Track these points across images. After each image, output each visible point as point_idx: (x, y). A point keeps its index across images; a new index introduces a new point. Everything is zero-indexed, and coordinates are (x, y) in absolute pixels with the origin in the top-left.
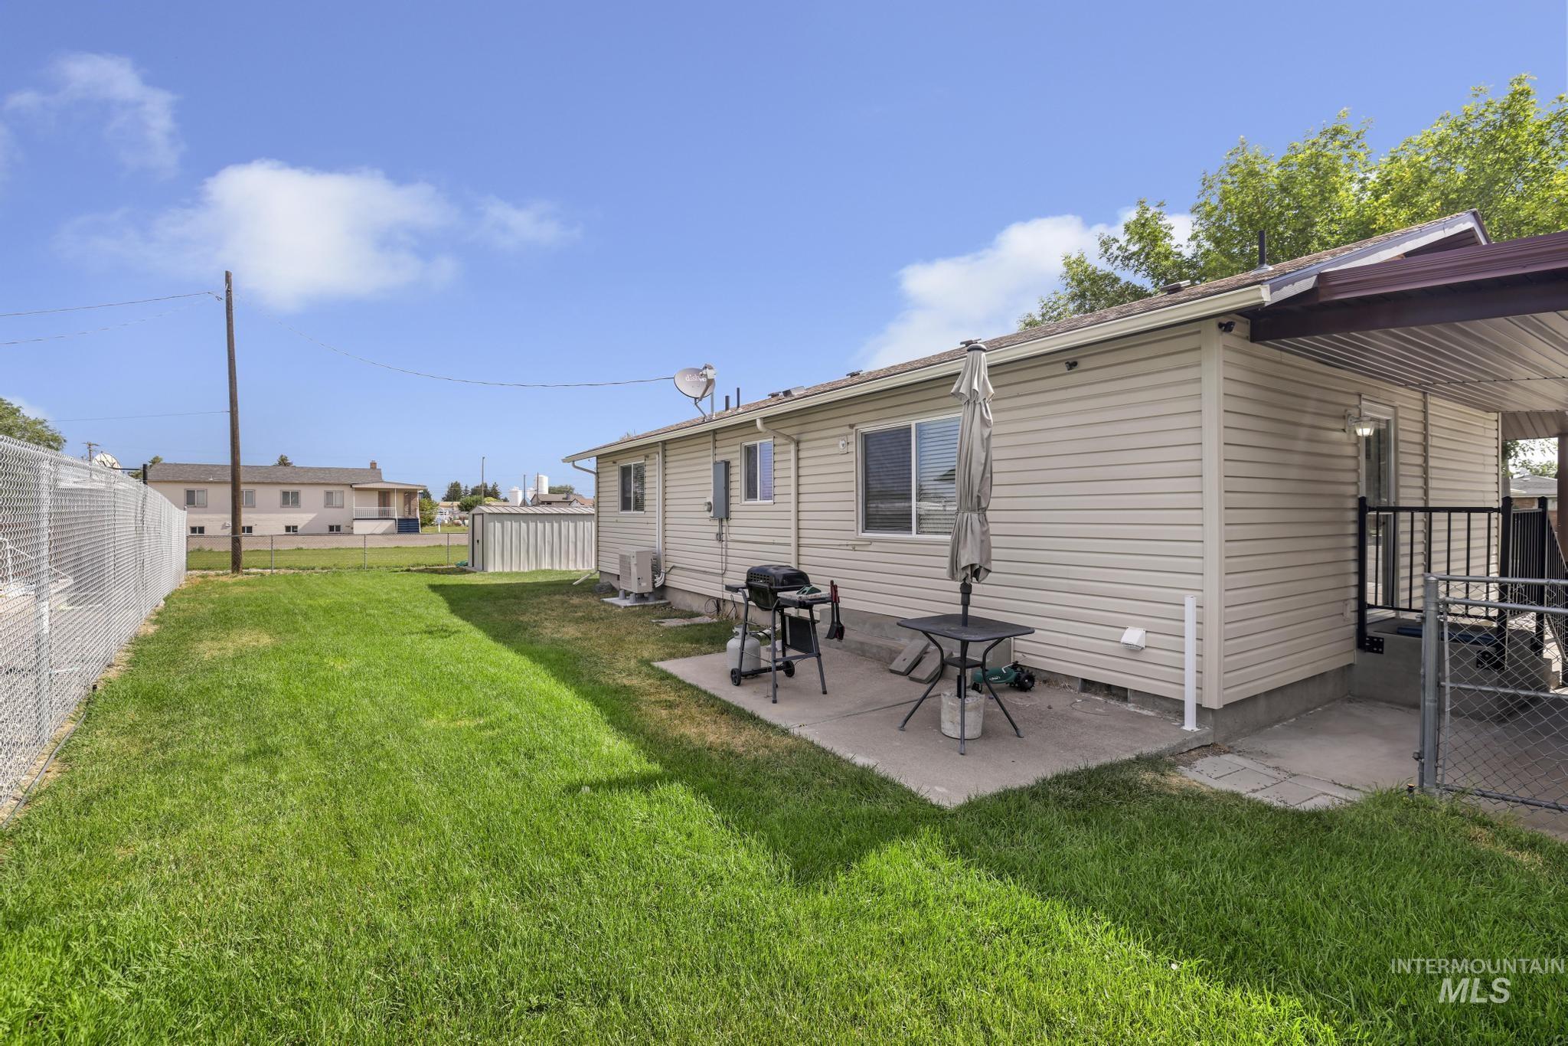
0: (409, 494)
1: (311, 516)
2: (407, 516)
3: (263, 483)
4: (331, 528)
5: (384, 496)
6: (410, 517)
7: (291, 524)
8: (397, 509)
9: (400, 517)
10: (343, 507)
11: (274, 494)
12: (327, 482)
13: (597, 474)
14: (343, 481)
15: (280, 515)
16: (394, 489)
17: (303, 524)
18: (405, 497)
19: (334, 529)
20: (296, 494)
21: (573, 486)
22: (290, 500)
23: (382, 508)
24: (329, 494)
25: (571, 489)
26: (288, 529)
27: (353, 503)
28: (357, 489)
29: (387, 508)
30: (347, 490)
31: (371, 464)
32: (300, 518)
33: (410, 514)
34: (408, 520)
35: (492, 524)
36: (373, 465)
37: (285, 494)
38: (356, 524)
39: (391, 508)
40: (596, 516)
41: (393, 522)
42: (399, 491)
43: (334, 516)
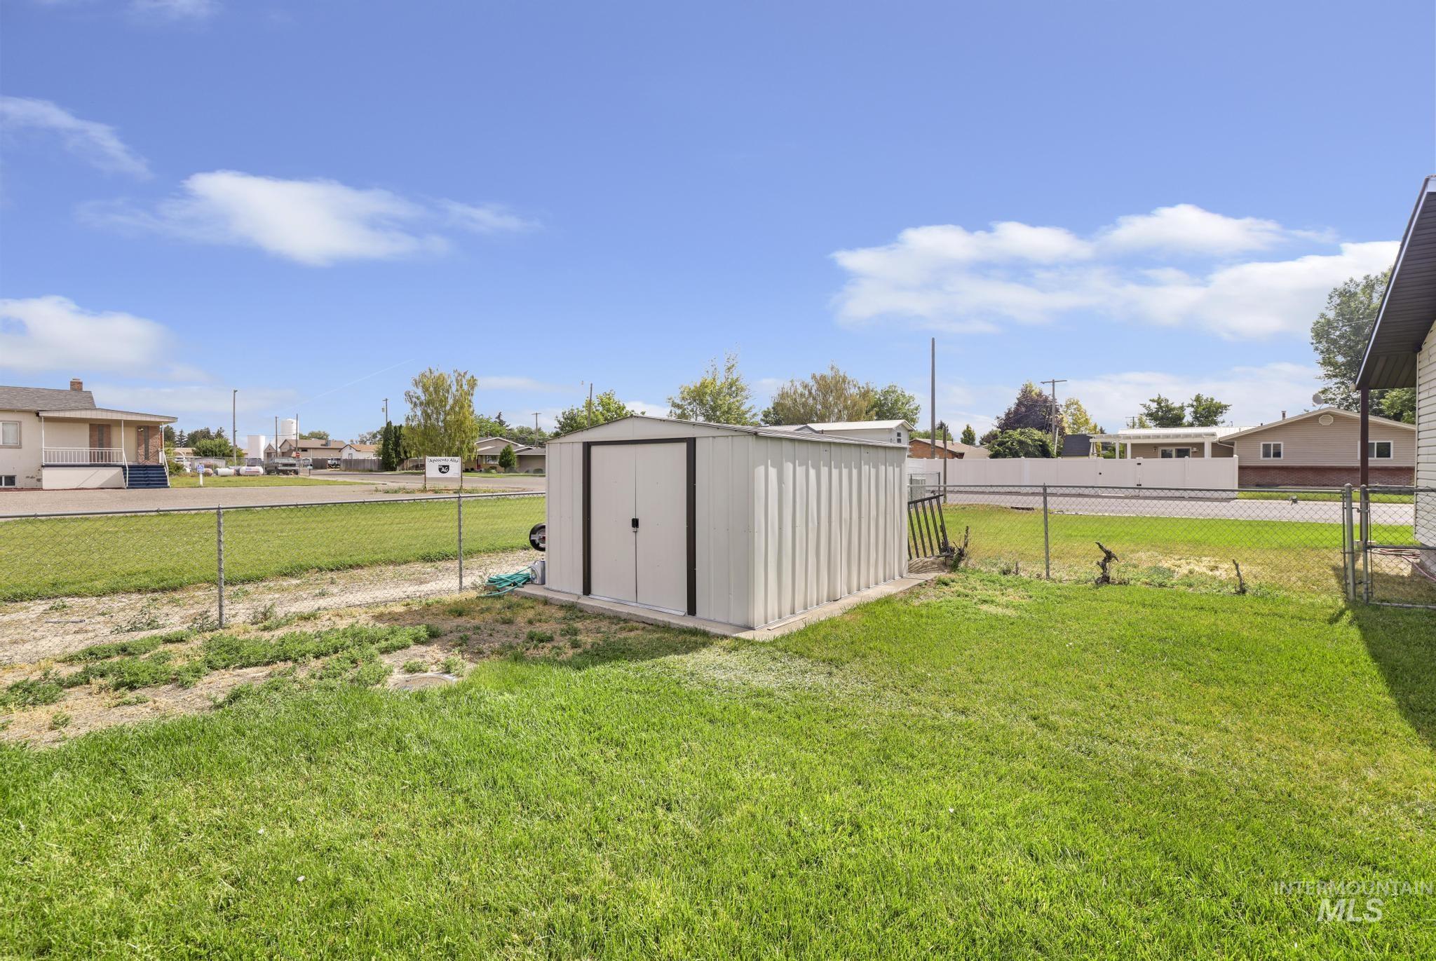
0: (146, 430)
2: (142, 461)
5: (101, 431)
6: (148, 463)
8: (124, 450)
9: (131, 463)
10: (18, 446)
16: (120, 421)
18: (139, 434)
21: (327, 432)
23: (97, 450)
25: (325, 434)
27: (43, 440)
28: (47, 419)
29: (105, 450)
33: (147, 458)
34: (146, 467)
38: (47, 473)
39: (114, 450)
41: (117, 471)
42: (128, 424)
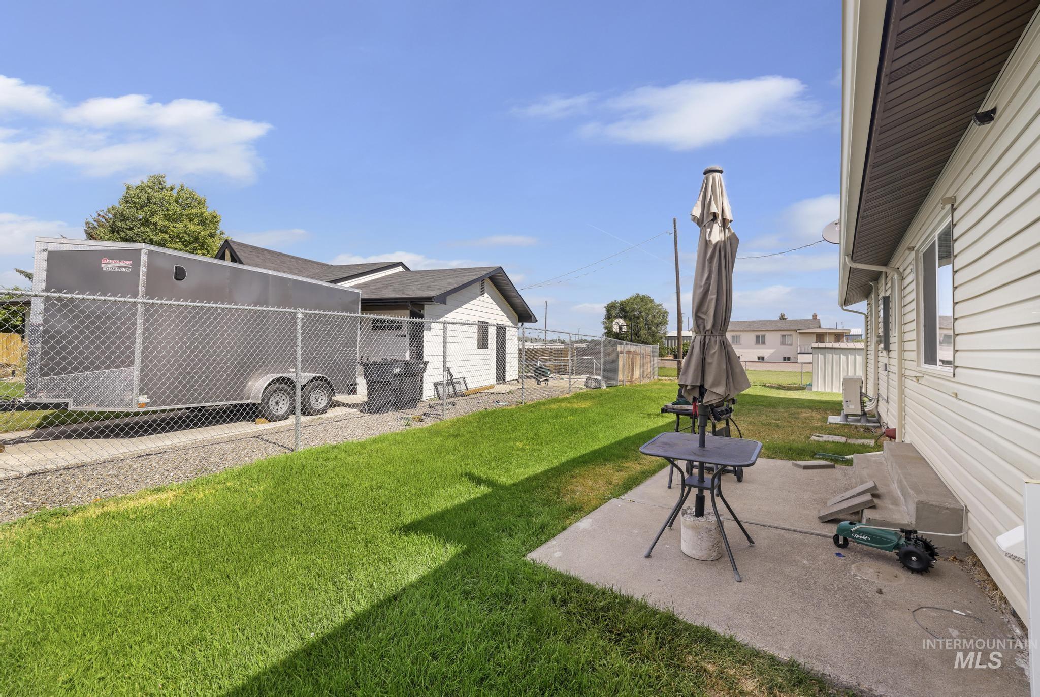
1: (772, 351)
3: (746, 331)
4: (784, 359)
5: (820, 336)
7: (761, 355)
10: (792, 345)
11: (751, 337)
12: (782, 329)
13: (867, 317)
14: (792, 328)
15: (755, 350)
16: (827, 332)
17: (769, 355)
18: (835, 338)
19: (787, 359)
20: (763, 337)
22: (760, 340)
24: (783, 336)
26: (759, 358)
27: (799, 343)
28: (800, 333)
30: (794, 333)
31: (813, 316)
32: (766, 352)
35: (816, 355)
36: (815, 316)
37: (758, 337)
38: (799, 356)
40: (865, 350)
43: (786, 351)
